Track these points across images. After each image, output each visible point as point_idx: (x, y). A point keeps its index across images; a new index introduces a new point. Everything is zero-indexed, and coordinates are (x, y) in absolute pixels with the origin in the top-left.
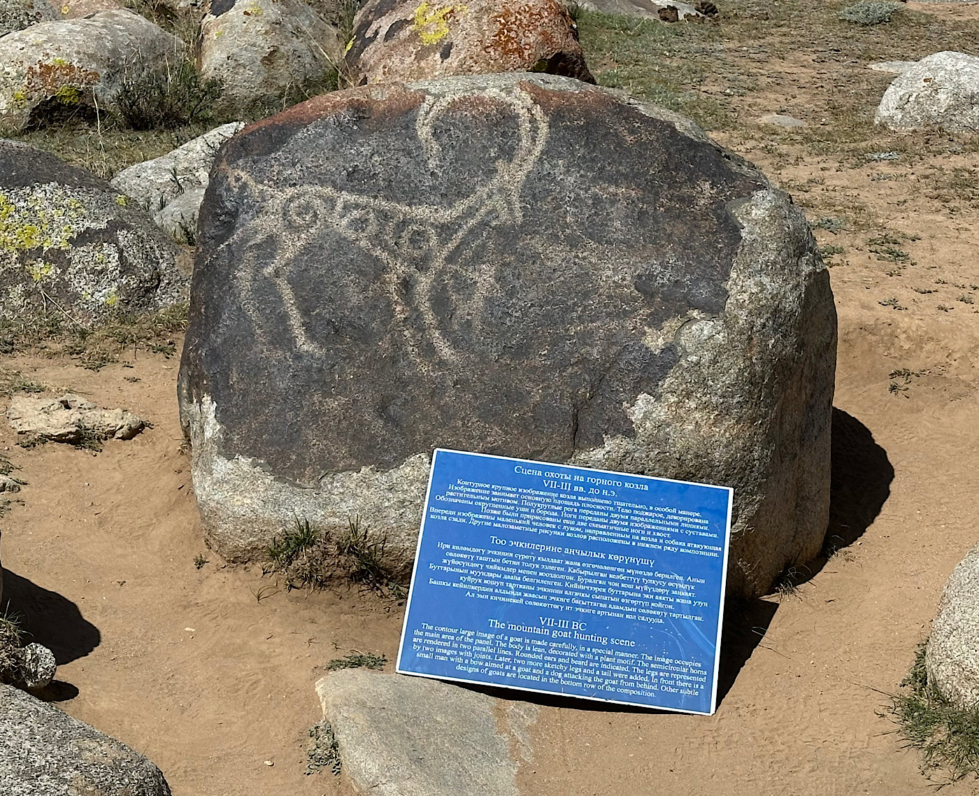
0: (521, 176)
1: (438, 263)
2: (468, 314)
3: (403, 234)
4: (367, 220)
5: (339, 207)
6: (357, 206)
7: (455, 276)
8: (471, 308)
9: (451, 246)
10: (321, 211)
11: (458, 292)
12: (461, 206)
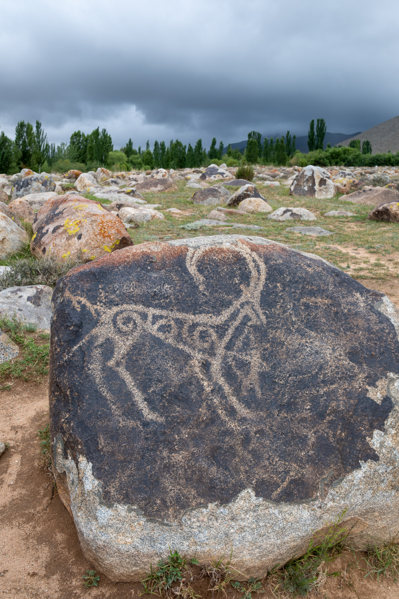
0: (257, 293)
1: (220, 351)
2: (251, 384)
3: (194, 333)
4: (170, 325)
5: (150, 318)
6: (161, 317)
7: (235, 359)
8: (251, 380)
9: (227, 339)
10: (139, 320)
11: (239, 369)
12: (226, 314)
